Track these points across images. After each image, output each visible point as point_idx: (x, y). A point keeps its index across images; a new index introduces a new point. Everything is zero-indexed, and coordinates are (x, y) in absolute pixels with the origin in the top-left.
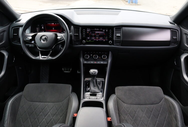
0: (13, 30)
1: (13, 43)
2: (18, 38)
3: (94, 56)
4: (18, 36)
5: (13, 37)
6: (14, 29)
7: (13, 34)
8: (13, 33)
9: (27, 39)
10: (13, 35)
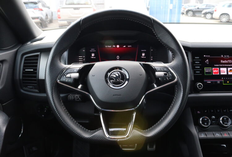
0: (25, 60)
1: (22, 91)
2: (35, 80)
3: (221, 119)
4: (36, 73)
5: (23, 76)
6: (26, 57)
7: (24, 70)
8: (24, 66)
9: (63, 79)
10: (24, 72)
